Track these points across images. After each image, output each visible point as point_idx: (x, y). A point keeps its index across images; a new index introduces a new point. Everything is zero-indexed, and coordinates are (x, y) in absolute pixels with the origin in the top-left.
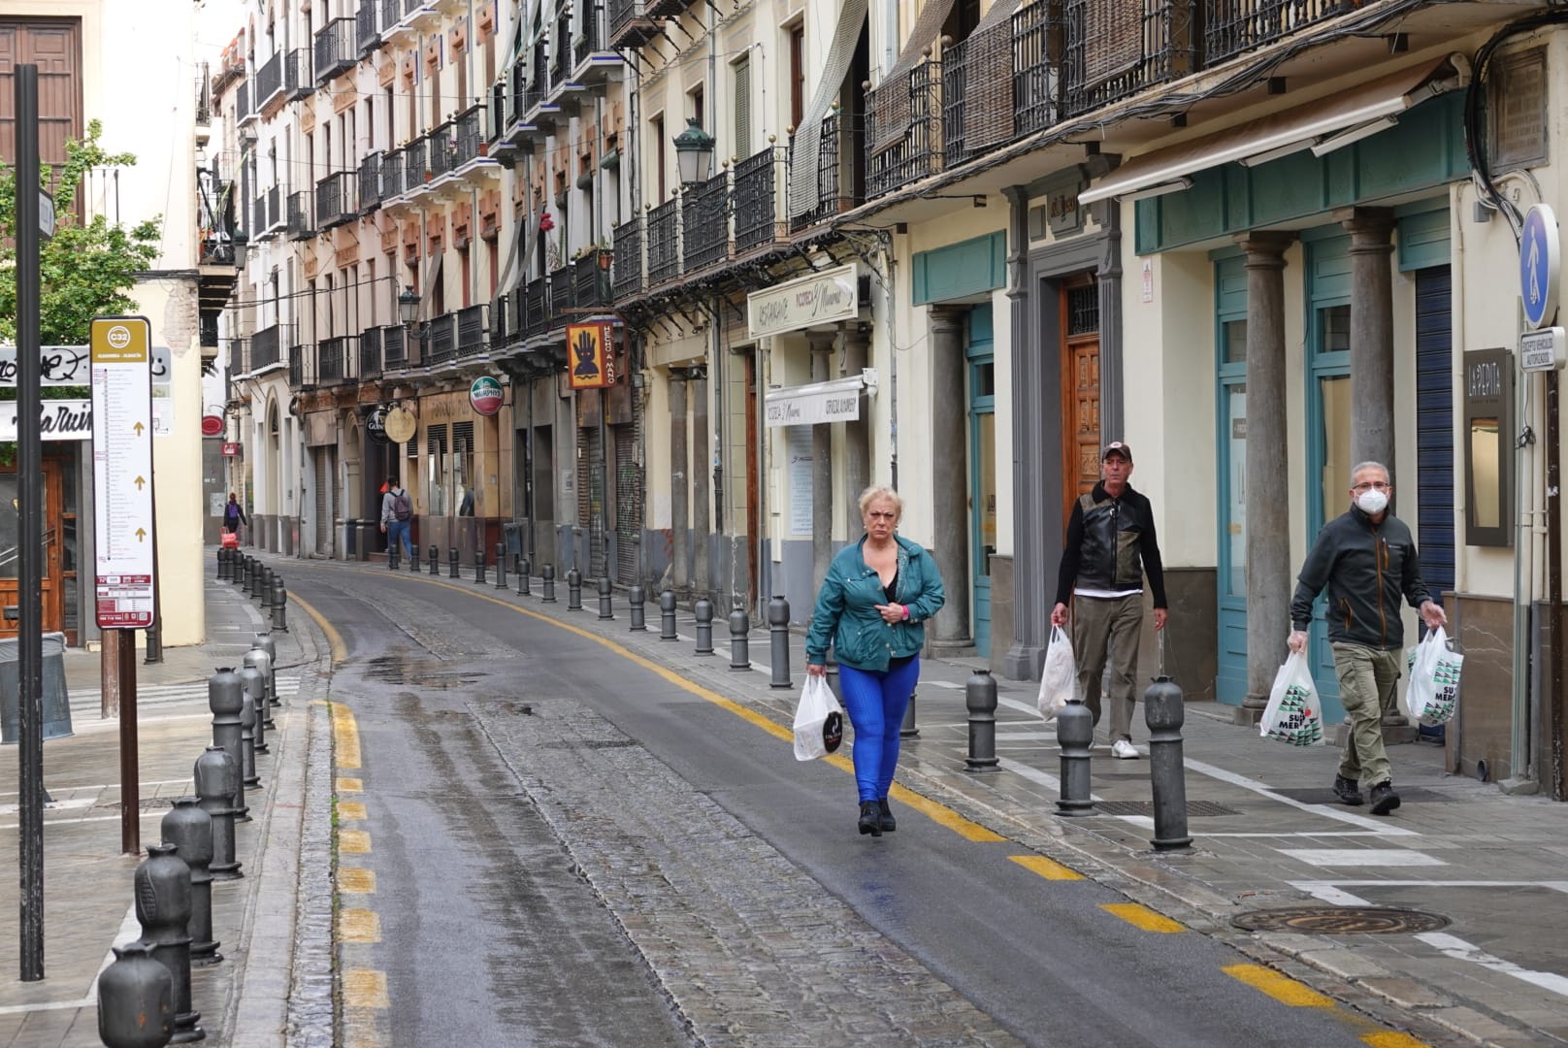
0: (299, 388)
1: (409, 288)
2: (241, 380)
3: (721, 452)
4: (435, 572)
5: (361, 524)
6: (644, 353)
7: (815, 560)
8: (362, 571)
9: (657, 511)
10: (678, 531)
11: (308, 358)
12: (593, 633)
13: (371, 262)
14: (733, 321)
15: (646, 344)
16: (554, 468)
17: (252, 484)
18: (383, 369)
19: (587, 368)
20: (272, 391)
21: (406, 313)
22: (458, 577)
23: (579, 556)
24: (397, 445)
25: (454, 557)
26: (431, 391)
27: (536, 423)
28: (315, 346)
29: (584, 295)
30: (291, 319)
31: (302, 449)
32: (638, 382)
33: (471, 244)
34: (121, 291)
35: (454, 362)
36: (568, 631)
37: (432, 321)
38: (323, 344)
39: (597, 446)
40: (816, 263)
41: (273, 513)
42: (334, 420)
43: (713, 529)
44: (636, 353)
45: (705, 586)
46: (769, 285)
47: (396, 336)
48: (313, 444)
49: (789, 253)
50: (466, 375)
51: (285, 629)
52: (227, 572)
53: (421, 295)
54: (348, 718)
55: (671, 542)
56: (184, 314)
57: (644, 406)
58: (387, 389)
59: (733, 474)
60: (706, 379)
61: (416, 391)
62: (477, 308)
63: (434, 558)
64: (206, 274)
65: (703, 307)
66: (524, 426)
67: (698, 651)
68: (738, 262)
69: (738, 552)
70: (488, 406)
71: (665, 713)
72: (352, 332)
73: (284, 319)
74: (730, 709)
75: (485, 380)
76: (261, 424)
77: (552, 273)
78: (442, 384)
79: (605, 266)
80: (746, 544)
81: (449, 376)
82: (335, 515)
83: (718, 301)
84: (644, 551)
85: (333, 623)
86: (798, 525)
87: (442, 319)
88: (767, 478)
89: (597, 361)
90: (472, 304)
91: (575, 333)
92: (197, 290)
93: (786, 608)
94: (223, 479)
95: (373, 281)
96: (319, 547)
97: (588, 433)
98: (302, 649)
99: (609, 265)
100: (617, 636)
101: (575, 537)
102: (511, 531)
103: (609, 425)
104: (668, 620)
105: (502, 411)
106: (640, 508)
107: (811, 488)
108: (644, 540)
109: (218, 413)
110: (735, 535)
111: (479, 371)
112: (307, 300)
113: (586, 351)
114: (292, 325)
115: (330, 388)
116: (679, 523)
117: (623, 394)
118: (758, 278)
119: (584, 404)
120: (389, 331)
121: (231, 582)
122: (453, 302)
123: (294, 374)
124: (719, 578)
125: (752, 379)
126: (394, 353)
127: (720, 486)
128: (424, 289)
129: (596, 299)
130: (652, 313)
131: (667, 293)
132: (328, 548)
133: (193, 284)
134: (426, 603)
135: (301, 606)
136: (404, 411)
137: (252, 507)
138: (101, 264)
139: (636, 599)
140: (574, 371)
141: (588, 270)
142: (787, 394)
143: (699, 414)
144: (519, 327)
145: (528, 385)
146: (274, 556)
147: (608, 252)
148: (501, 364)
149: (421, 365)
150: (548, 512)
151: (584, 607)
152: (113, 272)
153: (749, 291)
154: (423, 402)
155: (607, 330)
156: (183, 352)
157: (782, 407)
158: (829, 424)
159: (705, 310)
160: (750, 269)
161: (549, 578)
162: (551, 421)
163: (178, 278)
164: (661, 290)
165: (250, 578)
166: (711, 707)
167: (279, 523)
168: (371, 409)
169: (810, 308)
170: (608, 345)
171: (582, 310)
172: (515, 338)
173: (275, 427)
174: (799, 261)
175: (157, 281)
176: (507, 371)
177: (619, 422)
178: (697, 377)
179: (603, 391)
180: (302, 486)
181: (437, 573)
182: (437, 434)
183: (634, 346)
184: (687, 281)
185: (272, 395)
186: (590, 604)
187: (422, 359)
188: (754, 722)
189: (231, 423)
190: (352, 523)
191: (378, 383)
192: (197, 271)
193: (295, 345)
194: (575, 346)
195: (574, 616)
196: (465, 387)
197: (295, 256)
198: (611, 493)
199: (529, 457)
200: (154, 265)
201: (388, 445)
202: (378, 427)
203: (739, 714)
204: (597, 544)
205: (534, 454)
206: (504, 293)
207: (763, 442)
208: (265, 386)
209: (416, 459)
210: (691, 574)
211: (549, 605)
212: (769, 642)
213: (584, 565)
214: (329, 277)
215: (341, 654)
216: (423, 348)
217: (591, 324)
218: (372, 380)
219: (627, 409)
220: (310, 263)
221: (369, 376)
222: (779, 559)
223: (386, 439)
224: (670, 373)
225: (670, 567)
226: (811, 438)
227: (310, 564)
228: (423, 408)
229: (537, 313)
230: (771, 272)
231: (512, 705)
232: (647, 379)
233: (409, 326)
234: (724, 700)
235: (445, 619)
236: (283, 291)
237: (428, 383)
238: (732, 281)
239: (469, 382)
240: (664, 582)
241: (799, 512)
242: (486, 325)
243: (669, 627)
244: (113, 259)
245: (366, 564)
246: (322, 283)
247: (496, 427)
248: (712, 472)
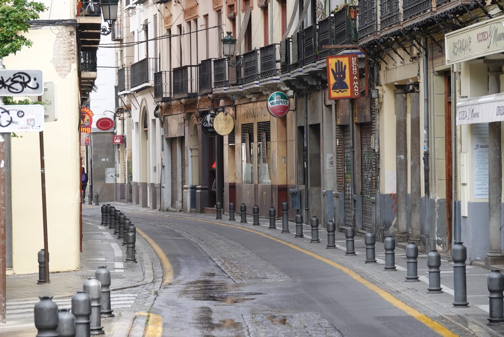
0: (160, 99)
1: (229, 33)
2: (125, 95)
3: (428, 141)
4: (244, 221)
5: (199, 189)
6: (378, 75)
7: (490, 216)
8: (199, 220)
9: (386, 181)
10: (401, 195)
11: (166, 80)
12: (341, 264)
13: (206, 16)
14: (436, 53)
15: (380, 69)
16: (321, 150)
17: (131, 162)
18: (213, 87)
19: (340, 85)
20: (144, 101)
21: (227, 49)
22: (258, 224)
23: (337, 211)
24: (221, 138)
25: (256, 211)
26: (244, 101)
27: (310, 122)
28: (170, 72)
29: (339, 37)
30: (156, 55)
31: (163, 139)
32: (374, 95)
33: (269, 4)
34: (21, 33)
35: (258, 82)
36: (325, 263)
37: (244, 55)
38: (176, 70)
39: (348, 137)
40: (491, 13)
41: (145, 182)
42: (183, 120)
43: (423, 194)
44: (373, 75)
45: (418, 232)
46: (460, 28)
47: (221, 65)
48: (170, 136)
49: (472, 6)
50: (266, 91)
51: (135, 260)
52: (106, 221)
53: (237, 38)
54: (158, 326)
55: (396, 202)
56: (66, 49)
57: (379, 111)
58: (216, 99)
59: (436, 157)
60: (419, 92)
61: (234, 102)
62: (273, 46)
63: (243, 212)
64: (81, 22)
65: (416, 43)
66: (303, 124)
67: (408, 279)
68: (439, 13)
69: (439, 209)
70: (279, 111)
71: (378, 324)
72: (194, 63)
73: (151, 55)
74: (423, 321)
75: (277, 94)
76: (137, 123)
77: (319, 22)
78: (251, 96)
79: (353, 17)
80: (445, 205)
81: (255, 91)
82: (183, 182)
83: (426, 39)
84: (378, 208)
85: (169, 256)
86: (480, 192)
87: (251, 53)
88: (458, 160)
89: (347, 80)
90: (270, 44)
91: (332, 62)
92: (75, 33)
93: (464, 251)
94: (114, 159)
95: (207, 29)
96: (173, 203)
97: (343, 129)
98: (144, 275)
99: (355, 17)
100: (356, 267)
101: (335, 198)
102: (294, 194)
103: (356, 124)
104: (390, 256)
105: (289, 114)
106: (376, 179)
107: (487, 166)
108: (378, 202)
109: (110, 116)
110: (438, 198)
111: (274, 88)
112: (165, 41)
113: (340, 73)
114: (156, 59)
115: (179, 99)
116: (401, 190)
117: (365, 103)
118: (452, 24)
119: (340, 110)
120: (217, 62)
121: (108, 227)
122: (258, 42)
123: (157, 91)
124: (427, 227)
125: (449, 92)
126: (220, 76)
127: (428, 165)
128: (239, 34)
129: (347, 39)
130: (383, 48)
131: (393, 34)
132: (179, 204)
133: (73, 29)
134: (233, 242)
135: (150, 245)
136: (226, 114)
137: (131, 177)
138: (7, 15)
139: (369, 242)
140: (331, 87)
141: (341, 19)
142: (471, 102)
143: (415, 116)
144: (299, 59)
145: (305, 97)
146: (145, 209)
147: (355, 7)
148: (288, 83)
149: (237, 84)
150: (318, 182)
151: (337, 246)
152: (15, 20)
153: (446, 32)
154: (238, 108)
155: (354, 60)
156: (65, 75)
157: (468, 111)
158: (500, 122)
159: (418, 46)
160: (447, 17)
161: (315, 226)
162: (320, 121)
163: (62, 25)
164: (389, 32)
165: (118, 225)
166: (410, 320)
167: (148, 188)
168: (206, 113)
169: (486, 43)
170: (355, 69)
171: (339, 46)
172: (296, 65)
173: (145, 126)
174: (479, 11)
175: (48, 27)
176: (292, 88)
177: (363, 121)
178: (413, 91)
179: (352, 101)
180: (162, 164)
181: (246, 222)
182: (247, 129)
183: (372, 70)
184: (405, 26)
185: (144, 104)
186: (341, 245)
187: (238, 80)
188: (439, 332)
189: (119, 122)
190: (193, 188)
191: (210, 96)
192: (75, 20)
193: (158, 71)
194: (332, 70)
195: (330, 252)
196: (264, 98)
197: (158, 13)
198: (358, 169)
199: (305, 145)
200: (43, 16)
201: (216, 136)
202: (210, 125)
203: (429, 325)
204: (349, 204)
205: (309, 142)
206: (289, 36)
207: (455, 135)
208: (140, 98)
209: (234, 146)
210: (409, 224)
211: (315, 244)
212: (453, 272)
213: (340, 217)
214: (180, 27)
215: (169, 278)
216: (238, 73)
217: (343, 56)
218: (206, 94)
219: (368, 113)
220: (168, 18)
221: (204, 92)
222: (466, 215)
223: (214, 133)
224: (395, 88)
225: (396, 219)
226: (488, 132)
227: (166, 215)
228: (238, 112)
229: (310, 49)
230: (461, 19)
231: (274, 317)
232: (380, 92)
233: (229, 59)
234: (420, 315)
235: (244, 254)
236: (151, 36)
237: (241, 96)
238: (436, 25)
239: (268, 95)
240: (392, 230)
241: (480, 183)
242: (278, 57)
243: (390, 261)
244: (15, 11)
245: (202, 215)
246: (175, 31)
247: (285, 125)
248: (422, 156)
